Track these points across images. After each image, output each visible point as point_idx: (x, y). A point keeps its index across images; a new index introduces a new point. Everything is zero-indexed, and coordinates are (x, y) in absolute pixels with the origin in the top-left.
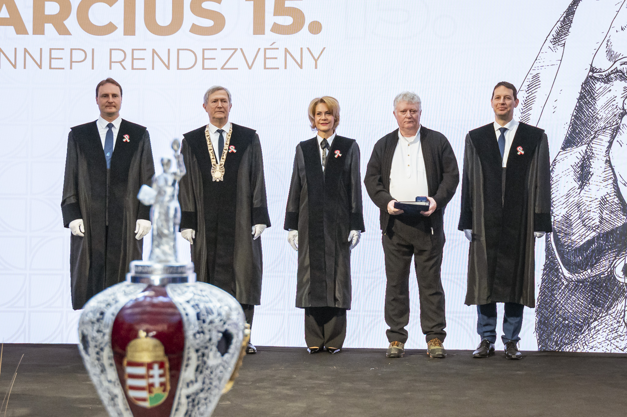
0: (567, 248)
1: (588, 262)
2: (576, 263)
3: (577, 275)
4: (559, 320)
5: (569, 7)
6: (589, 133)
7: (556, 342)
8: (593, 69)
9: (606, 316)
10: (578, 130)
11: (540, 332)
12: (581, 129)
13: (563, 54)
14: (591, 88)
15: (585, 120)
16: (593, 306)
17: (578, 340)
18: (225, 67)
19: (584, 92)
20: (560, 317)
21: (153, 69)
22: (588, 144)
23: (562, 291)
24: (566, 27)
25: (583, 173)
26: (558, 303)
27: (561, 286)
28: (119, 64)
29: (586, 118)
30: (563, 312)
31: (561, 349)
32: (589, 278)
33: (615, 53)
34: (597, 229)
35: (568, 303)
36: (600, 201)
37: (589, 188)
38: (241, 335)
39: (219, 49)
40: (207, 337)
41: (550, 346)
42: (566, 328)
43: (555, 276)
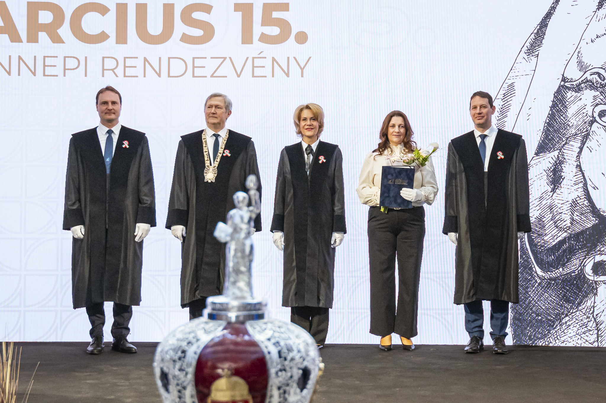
0: (540, 248)
1: (560, 260)
2: (548, 262)
3: (549, 273)
4: (532, 316)
5: (542, 19)
6: (560, 139)
8: (564, 79)
9: (576, 312)
10: (551, 136)
11: (515, 327)
12: (553, 136)
13: (537, 64)
14: (563, 96)
15: (557, 128)
16: (564, 302)
17: (550, 335)
18: (214, 75)
19: (557, 100)
20: (533, 313)
21: (145, 76)
22: (560, 150)
23: (535, 288)
24: (539, 39)
25: (555, 177)
26: (531, 299)
27: (534, 284)
28: (111, 71)
29: (558, 125)
30: (536, 308)
31: (535, 344)
32: (561, 276)
33: (585, 64)
34: (569, 230)
35: (541, 300)
36: (571, 204)
37: (561, 191)
38: (317, 369)
39: (209, 58)
40: (289, 374)
41: (524, 341)
42: (539, 324)
43: (529, 274)
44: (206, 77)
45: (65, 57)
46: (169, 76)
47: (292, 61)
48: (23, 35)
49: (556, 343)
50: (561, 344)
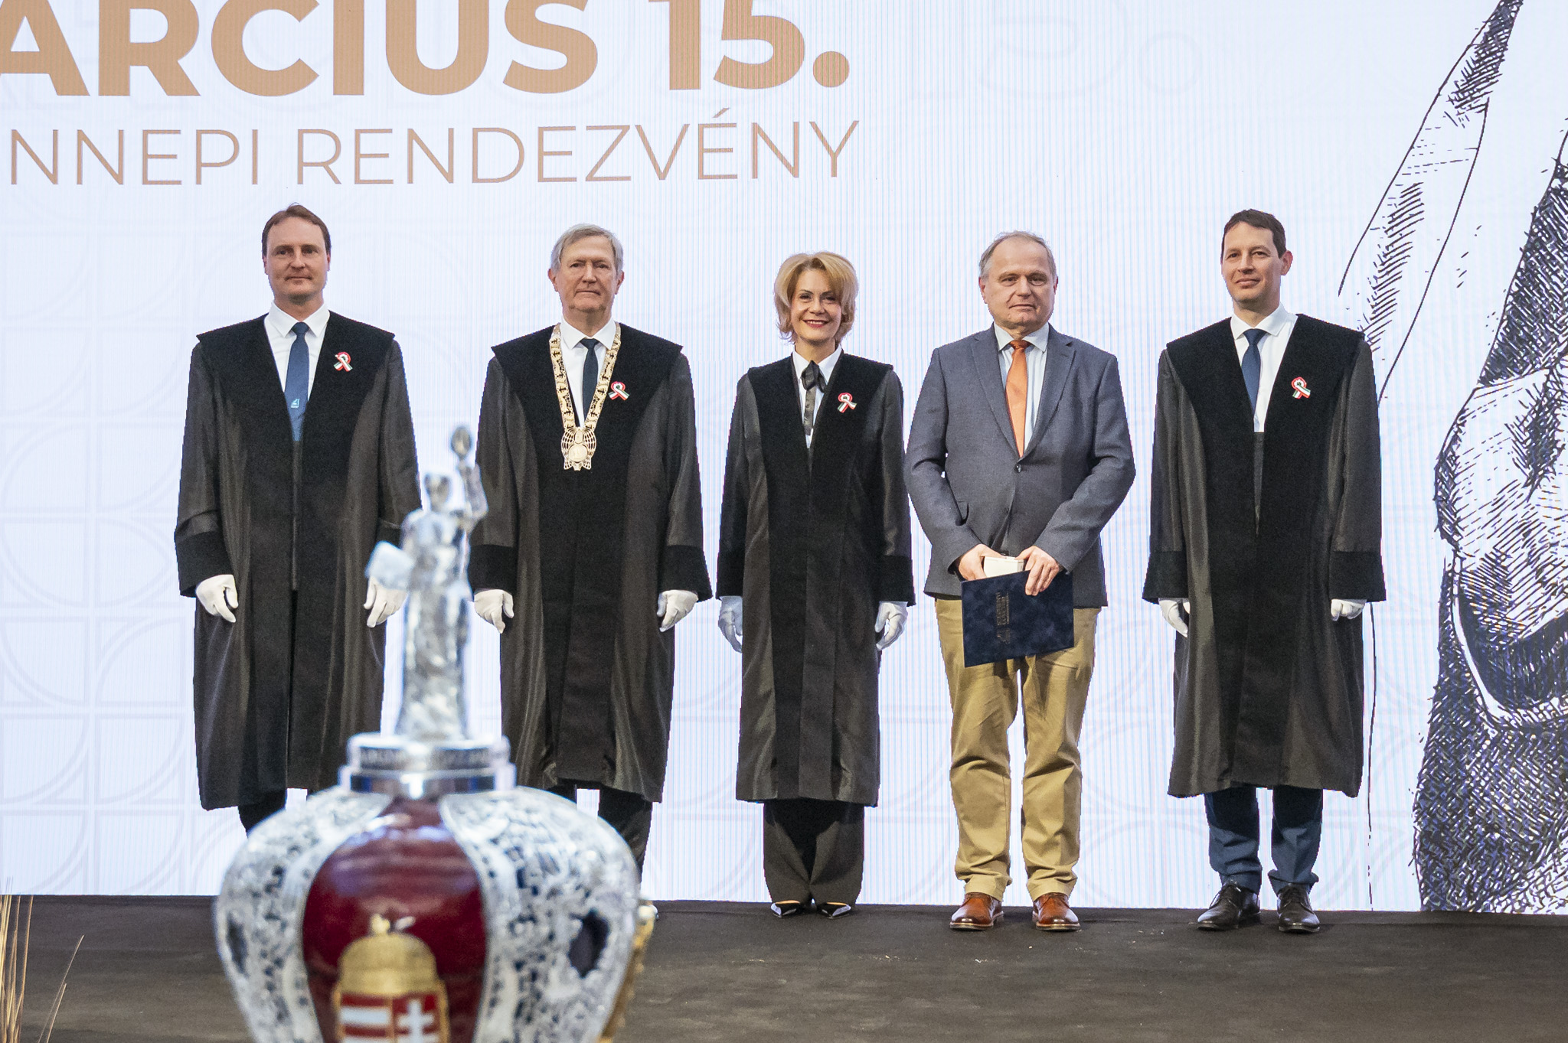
0: (1496, 643)
1: (1553, 677)
2: (1519, 681)
3: (1522, 712)
4: (1476, 830)
5: (1498, 7)
6: (1552, 338)
8: (1562, 170)
10: (1524, 331)
11: (1426, 863)
12: (1532, 329)
13: (1483, 132)
14: (1557, 219)
15: (1541, 306)
17: (1526, 884)
18: (597, 175)
19: (1540, 231)
20: (1478, 823)
21: (410, 181)
22: (1551, 369)
23: (1482, 754)
24: (1490, 61)
25: (1537, 443)
27: (1480, 742)
28: (322, 169)
29: (1543, 299)
30: (1487, 809)
31: (1483, 907)
32: (1556, 719)
35: (1500, 787)
37: (1553, 483)
38: (629, 923)
39: (581, 128)
40: (544, 930)
42: (1496, 852)
44: (574, 179)
45: (199, 133)
46: (475, 179)
47: (806, 133)
48: (90, 73)
49: (1544, 906)
50: (1556, 908)
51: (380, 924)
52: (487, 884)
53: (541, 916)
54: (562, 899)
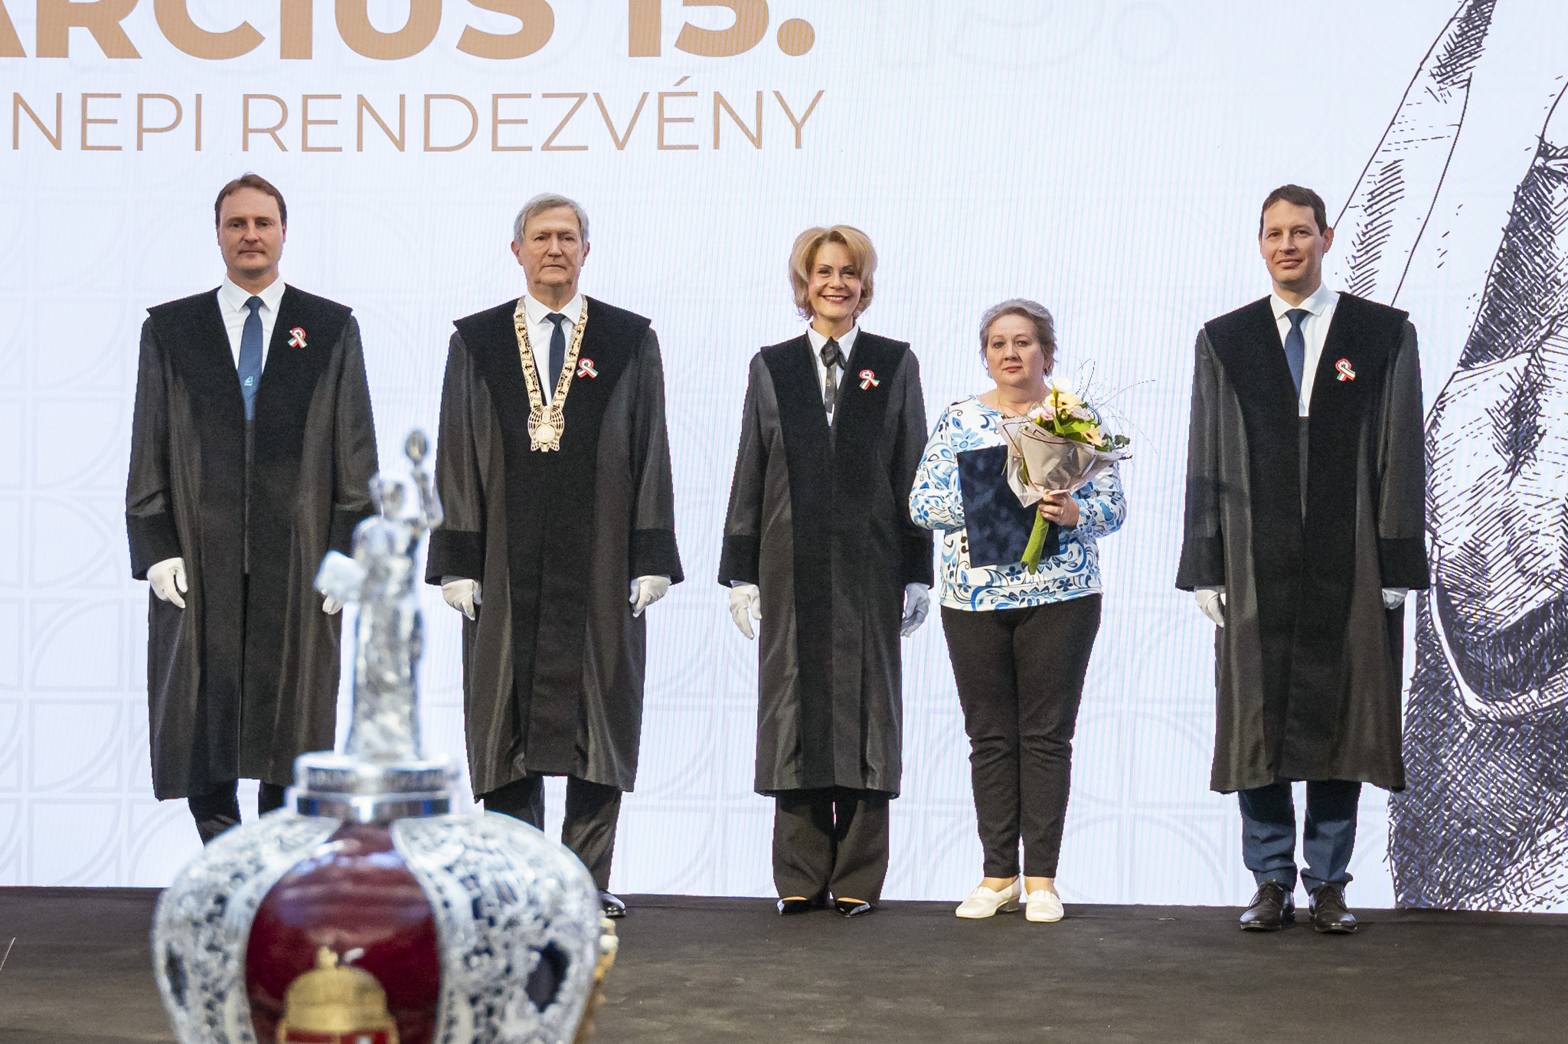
0: (1474, 633)
1: (1532, 668)
2: (1497, 673)
3: (1501, 704)
4: (1453, 825)
6: (1534, 320)
7: (1444, 885)
8: (1546, 148)
10: (1506, 313)
11: (1401, 859)
12: (1513, 312)
13: (1465, 108)
14: (1541, 200)
15: (1523, 288)
16: (1544, 788)
17: (1503, 881)
18: (553, 144)
19: (1523, 210)
20: (1454, 818)
21: (360, 148)
22: (1533, 352)
23: (1459, 747)
24: (1473, 35)
25: (1518, 428)
26: (1449, 779)
27: (1457, 735)
28: (268, 135)
29: (1525, 281)
30: (1463, 803)
31: (1458, 905)
32: (1535, 712)
34: (1557, 580)
35: (1477, 781)
36: (1564, 506)
37: (1534, 469)
39: (537, 96)
40: (501, 963)
41: (1428, 897)
42: (1472, 848)
43: (1441, 708)
44: (530, 149)
45: (141, 97)
46: (427, 148)
47: (770, 104)
48: (27, 34)
49: (1521, 904)
50: (1534, 906)
51: (327, 957)
52: (441, 915)
53: (498, 948)
54: (519, 930)
